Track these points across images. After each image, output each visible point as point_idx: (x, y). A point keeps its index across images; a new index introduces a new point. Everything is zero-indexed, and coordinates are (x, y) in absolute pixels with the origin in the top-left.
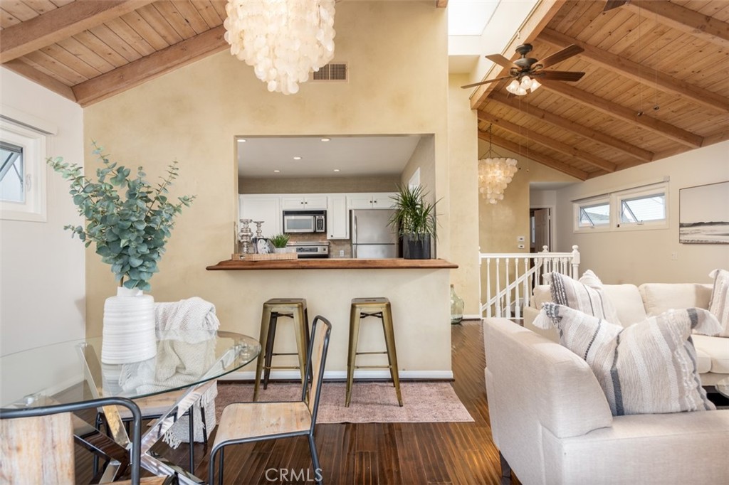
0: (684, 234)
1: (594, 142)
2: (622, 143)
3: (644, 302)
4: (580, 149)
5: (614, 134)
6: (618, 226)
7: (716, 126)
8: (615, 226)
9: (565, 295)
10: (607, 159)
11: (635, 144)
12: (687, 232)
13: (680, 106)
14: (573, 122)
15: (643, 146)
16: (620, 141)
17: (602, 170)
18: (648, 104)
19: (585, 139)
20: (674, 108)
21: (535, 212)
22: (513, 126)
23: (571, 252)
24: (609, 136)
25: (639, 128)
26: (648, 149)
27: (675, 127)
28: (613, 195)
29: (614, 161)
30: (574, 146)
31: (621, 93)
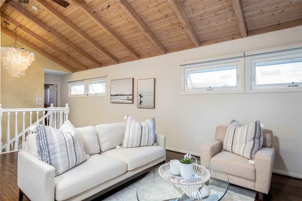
0: (112, 99)
1: (78, 53)
2: (89, 56)
3: (97, 135)
4: (71, 56)
5: (86, 51)
6: (88, 95)
7: (123, 56)
8: (86, 94)
9: (47, 141)
10: (83, 63)
11: (95, 58)
12: (114, 98)
13: (112, 43)
14: (67, 39)
15: (98, 60)
16: (88, 55)
17: (81, 68)
18: (100, 39)
19: (74, 51)
20: (110, 44)
21: (50, 86)
22: (33, 33)
23: (65, 107)
24: (84, 51)
25: (97, 50)
26: (100, 62)
27: (110, 53)
28: (86, 81)
29: (86, 65)
30: (68, 54)
31: (89, 29)
